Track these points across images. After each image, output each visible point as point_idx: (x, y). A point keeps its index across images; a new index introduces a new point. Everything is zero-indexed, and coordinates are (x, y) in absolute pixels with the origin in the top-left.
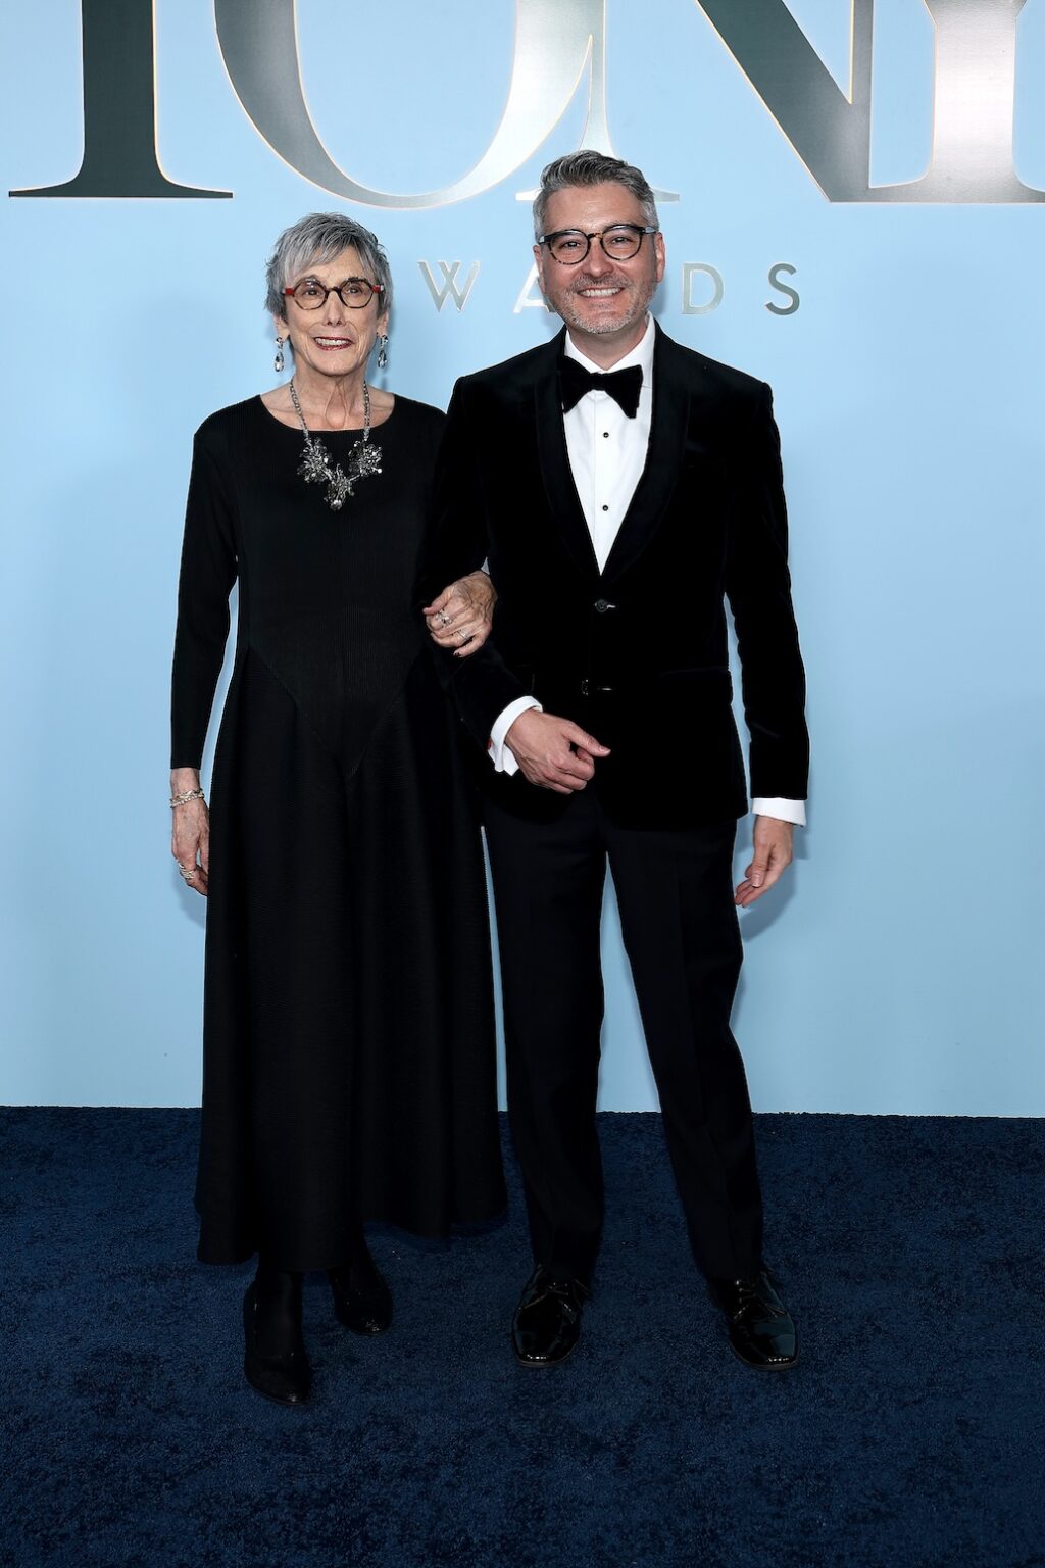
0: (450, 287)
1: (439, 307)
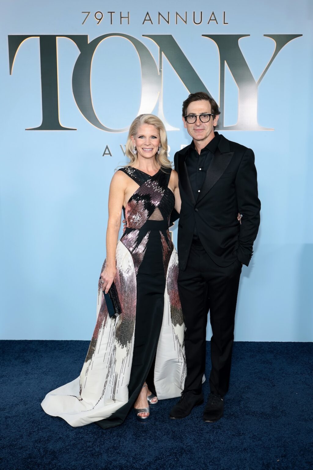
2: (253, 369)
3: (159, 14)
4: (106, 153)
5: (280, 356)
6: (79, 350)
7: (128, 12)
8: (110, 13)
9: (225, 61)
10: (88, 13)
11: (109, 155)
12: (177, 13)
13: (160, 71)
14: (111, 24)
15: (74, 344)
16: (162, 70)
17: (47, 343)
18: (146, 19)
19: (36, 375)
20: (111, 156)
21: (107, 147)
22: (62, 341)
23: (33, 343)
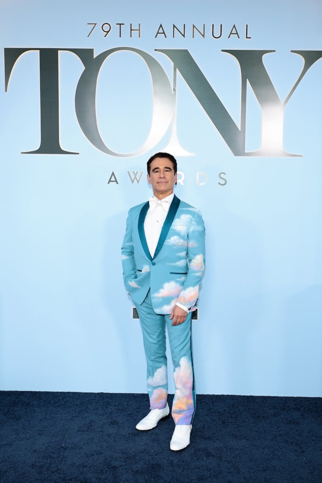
0: (135, 178)
1: (133, 183)
2: (278, 430)
3: (174, 26)
4: (111, 180)
5: (309, 415)
6: (76, 405)
7: (139, 24)
8: (119, 25)
9: (247, 79)
10: (94, 25)
11: (116, 183)
12: (193, 25)
13: (174, 90)
14: (120, 37)
15: (72, 397)
16: (176, 88)
17: (41, 395)
18: (159, 32)
19: (27, 434)
20: (117, 183)
21: (113, 174)
22: (58, 392)
23: (25, 394)
